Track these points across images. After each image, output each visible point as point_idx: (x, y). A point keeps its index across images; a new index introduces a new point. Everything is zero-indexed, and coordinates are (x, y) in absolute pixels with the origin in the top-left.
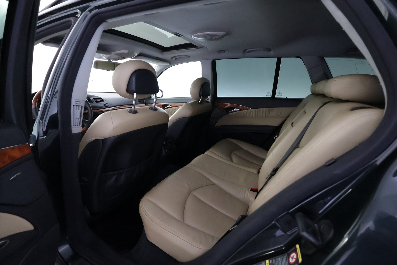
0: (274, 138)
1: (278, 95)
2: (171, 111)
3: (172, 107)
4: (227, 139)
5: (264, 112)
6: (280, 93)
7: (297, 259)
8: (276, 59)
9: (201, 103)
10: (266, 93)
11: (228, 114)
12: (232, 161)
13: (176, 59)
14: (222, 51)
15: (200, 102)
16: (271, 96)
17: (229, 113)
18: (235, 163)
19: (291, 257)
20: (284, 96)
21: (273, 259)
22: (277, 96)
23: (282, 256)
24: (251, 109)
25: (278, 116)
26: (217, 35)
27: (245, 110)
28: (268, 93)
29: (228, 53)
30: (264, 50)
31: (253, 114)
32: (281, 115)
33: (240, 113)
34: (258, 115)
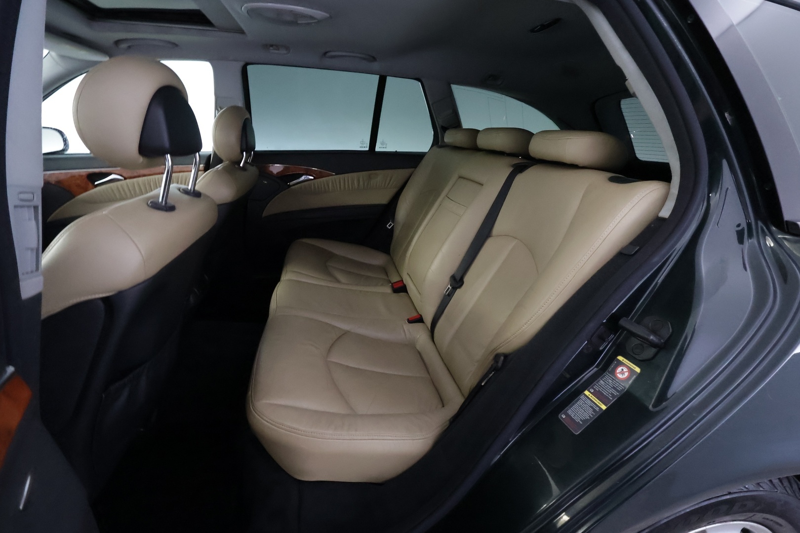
0: (387, 226)
1: (381, 146)
2: (124, 190)
3: (125, 179)
4: (301, 240)
5: (361, 180)
6: (383, 143)
7: (631, 371)
8: (377, 77)
9: (244, 168)
10: (358, 142)
11: (287, 188)
12: (338, 281)
13: (129, 47)
14: (272, 46)
15: (241, 165)
16: (367, 149)
17: (290, 186)
18: (344, 284)
19: (618, 373)
20: (391, 148)
21: (593, 386)
22: (377, 149)
23: (603, 378)
24: (336, 174)
25: (386, 186)
26: (312, 17)
27: (324, 178)
28: (362, 142)
29: (285, 52)
30: (364, 59)
31: (340, 185)
32: (390, 184)
33: (314, 185)
34: (350, 186)
